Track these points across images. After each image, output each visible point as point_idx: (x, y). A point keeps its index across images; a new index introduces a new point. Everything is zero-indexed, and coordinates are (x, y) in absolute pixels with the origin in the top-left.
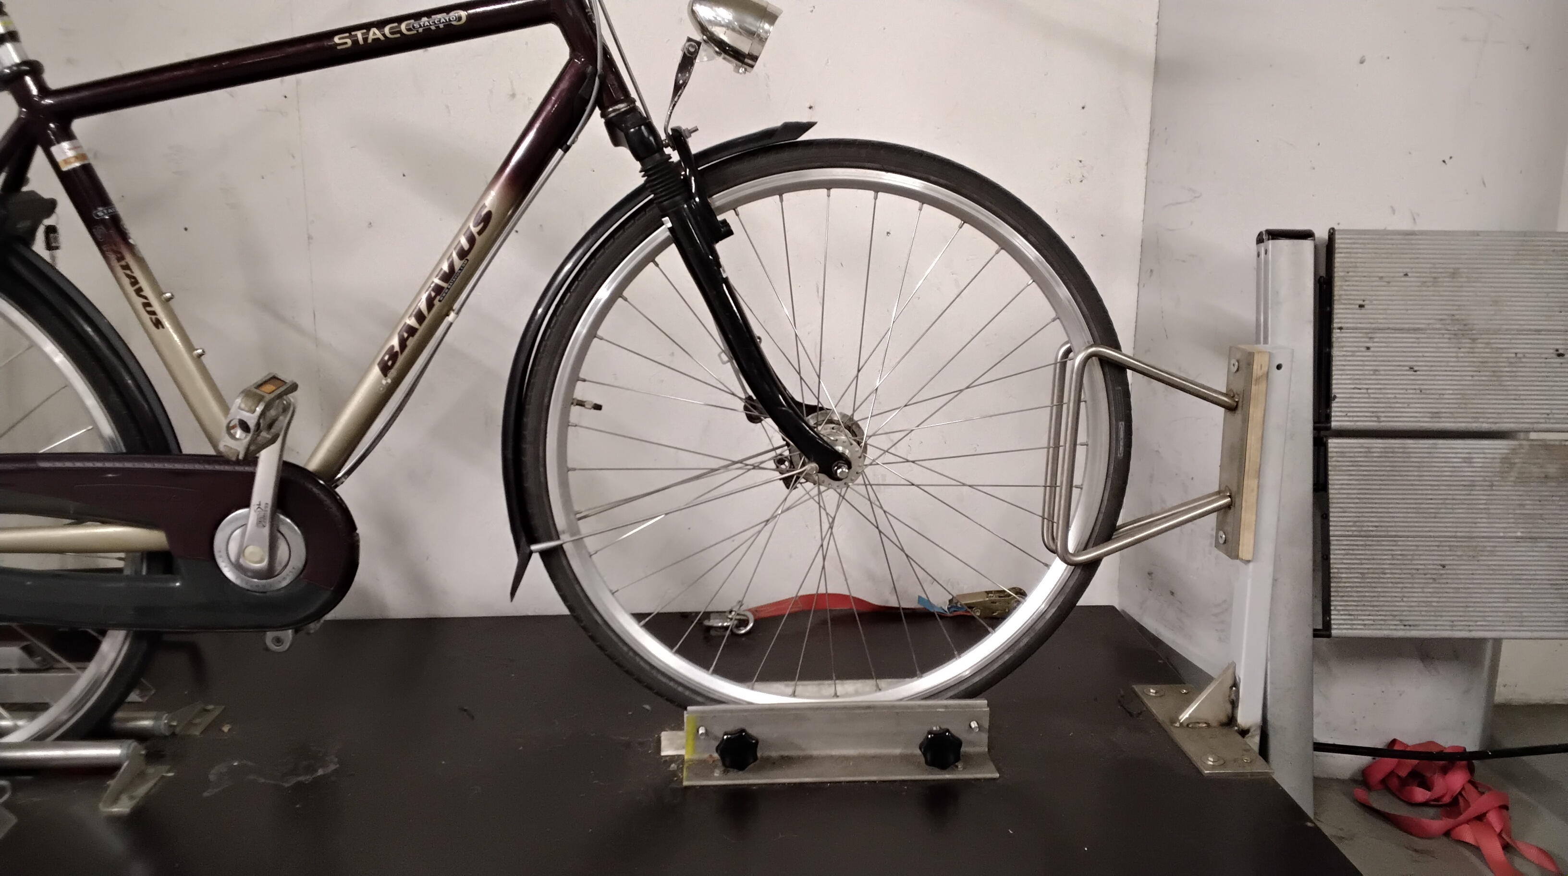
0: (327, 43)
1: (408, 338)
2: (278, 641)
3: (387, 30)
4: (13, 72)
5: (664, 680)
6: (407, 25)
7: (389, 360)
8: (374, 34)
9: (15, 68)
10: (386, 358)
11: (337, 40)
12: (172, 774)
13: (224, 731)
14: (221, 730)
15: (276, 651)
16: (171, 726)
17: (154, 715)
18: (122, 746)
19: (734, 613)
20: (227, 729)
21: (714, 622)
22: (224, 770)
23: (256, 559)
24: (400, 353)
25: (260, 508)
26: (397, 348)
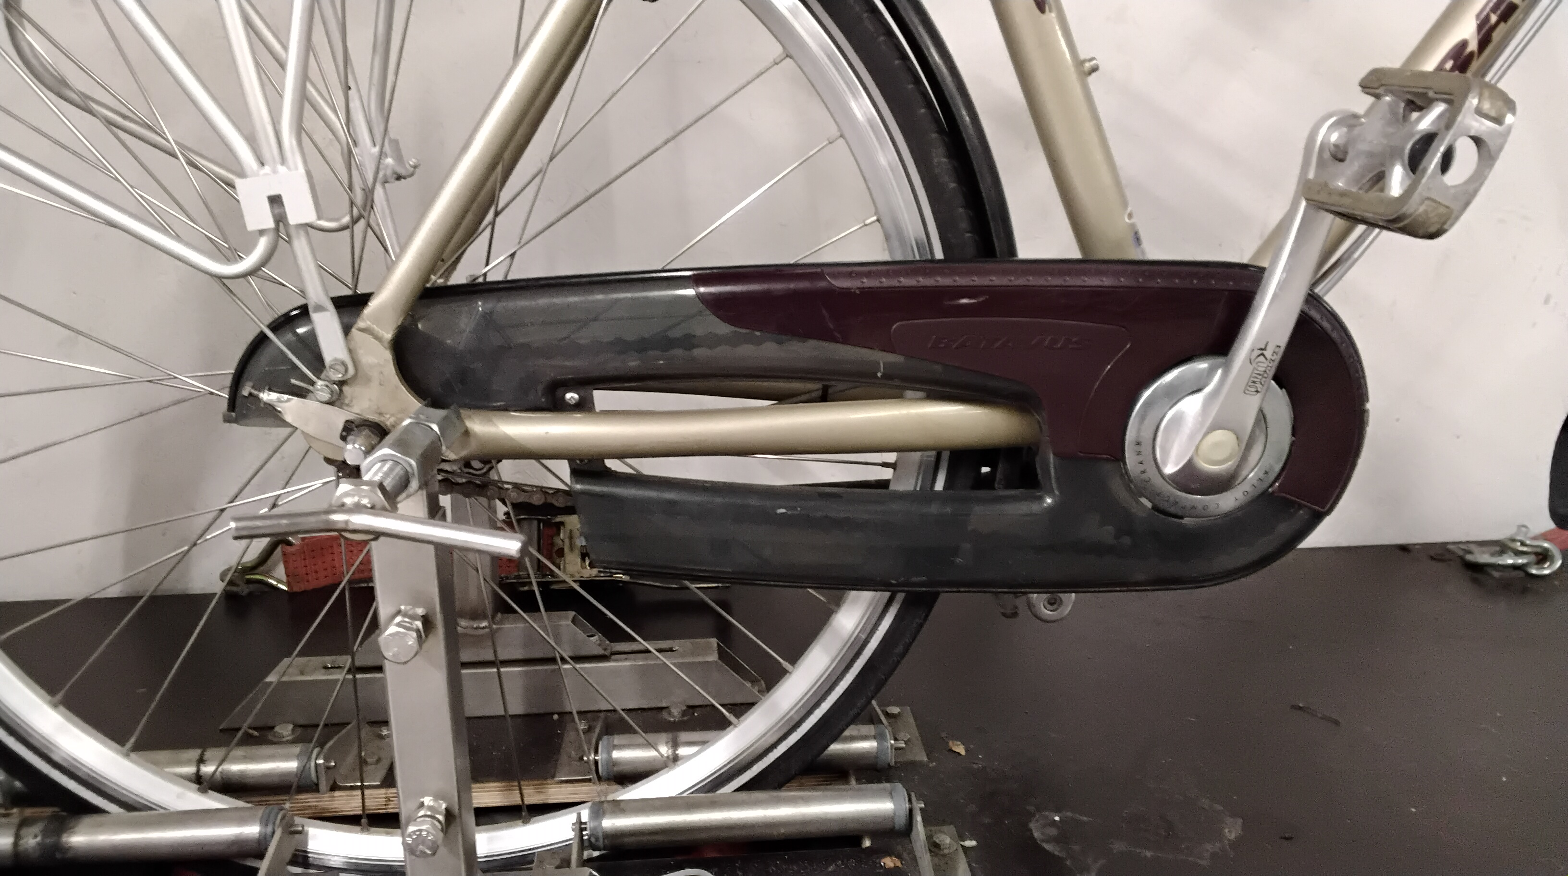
2: (1053, 606)
12: (973, 843)
13: (959, 754)
14: (951, 751)
15: (1049, 619)
16: (897, 749)
17: (873, 733)
18: (891, 795)
19: (1519, 544)
20: (961, 749)
21: (1483, 557)
22: (1053, 832)
23: (1219, 457)
24: (1475, 57)
25: (1262, 354)
26: (1473, 46)
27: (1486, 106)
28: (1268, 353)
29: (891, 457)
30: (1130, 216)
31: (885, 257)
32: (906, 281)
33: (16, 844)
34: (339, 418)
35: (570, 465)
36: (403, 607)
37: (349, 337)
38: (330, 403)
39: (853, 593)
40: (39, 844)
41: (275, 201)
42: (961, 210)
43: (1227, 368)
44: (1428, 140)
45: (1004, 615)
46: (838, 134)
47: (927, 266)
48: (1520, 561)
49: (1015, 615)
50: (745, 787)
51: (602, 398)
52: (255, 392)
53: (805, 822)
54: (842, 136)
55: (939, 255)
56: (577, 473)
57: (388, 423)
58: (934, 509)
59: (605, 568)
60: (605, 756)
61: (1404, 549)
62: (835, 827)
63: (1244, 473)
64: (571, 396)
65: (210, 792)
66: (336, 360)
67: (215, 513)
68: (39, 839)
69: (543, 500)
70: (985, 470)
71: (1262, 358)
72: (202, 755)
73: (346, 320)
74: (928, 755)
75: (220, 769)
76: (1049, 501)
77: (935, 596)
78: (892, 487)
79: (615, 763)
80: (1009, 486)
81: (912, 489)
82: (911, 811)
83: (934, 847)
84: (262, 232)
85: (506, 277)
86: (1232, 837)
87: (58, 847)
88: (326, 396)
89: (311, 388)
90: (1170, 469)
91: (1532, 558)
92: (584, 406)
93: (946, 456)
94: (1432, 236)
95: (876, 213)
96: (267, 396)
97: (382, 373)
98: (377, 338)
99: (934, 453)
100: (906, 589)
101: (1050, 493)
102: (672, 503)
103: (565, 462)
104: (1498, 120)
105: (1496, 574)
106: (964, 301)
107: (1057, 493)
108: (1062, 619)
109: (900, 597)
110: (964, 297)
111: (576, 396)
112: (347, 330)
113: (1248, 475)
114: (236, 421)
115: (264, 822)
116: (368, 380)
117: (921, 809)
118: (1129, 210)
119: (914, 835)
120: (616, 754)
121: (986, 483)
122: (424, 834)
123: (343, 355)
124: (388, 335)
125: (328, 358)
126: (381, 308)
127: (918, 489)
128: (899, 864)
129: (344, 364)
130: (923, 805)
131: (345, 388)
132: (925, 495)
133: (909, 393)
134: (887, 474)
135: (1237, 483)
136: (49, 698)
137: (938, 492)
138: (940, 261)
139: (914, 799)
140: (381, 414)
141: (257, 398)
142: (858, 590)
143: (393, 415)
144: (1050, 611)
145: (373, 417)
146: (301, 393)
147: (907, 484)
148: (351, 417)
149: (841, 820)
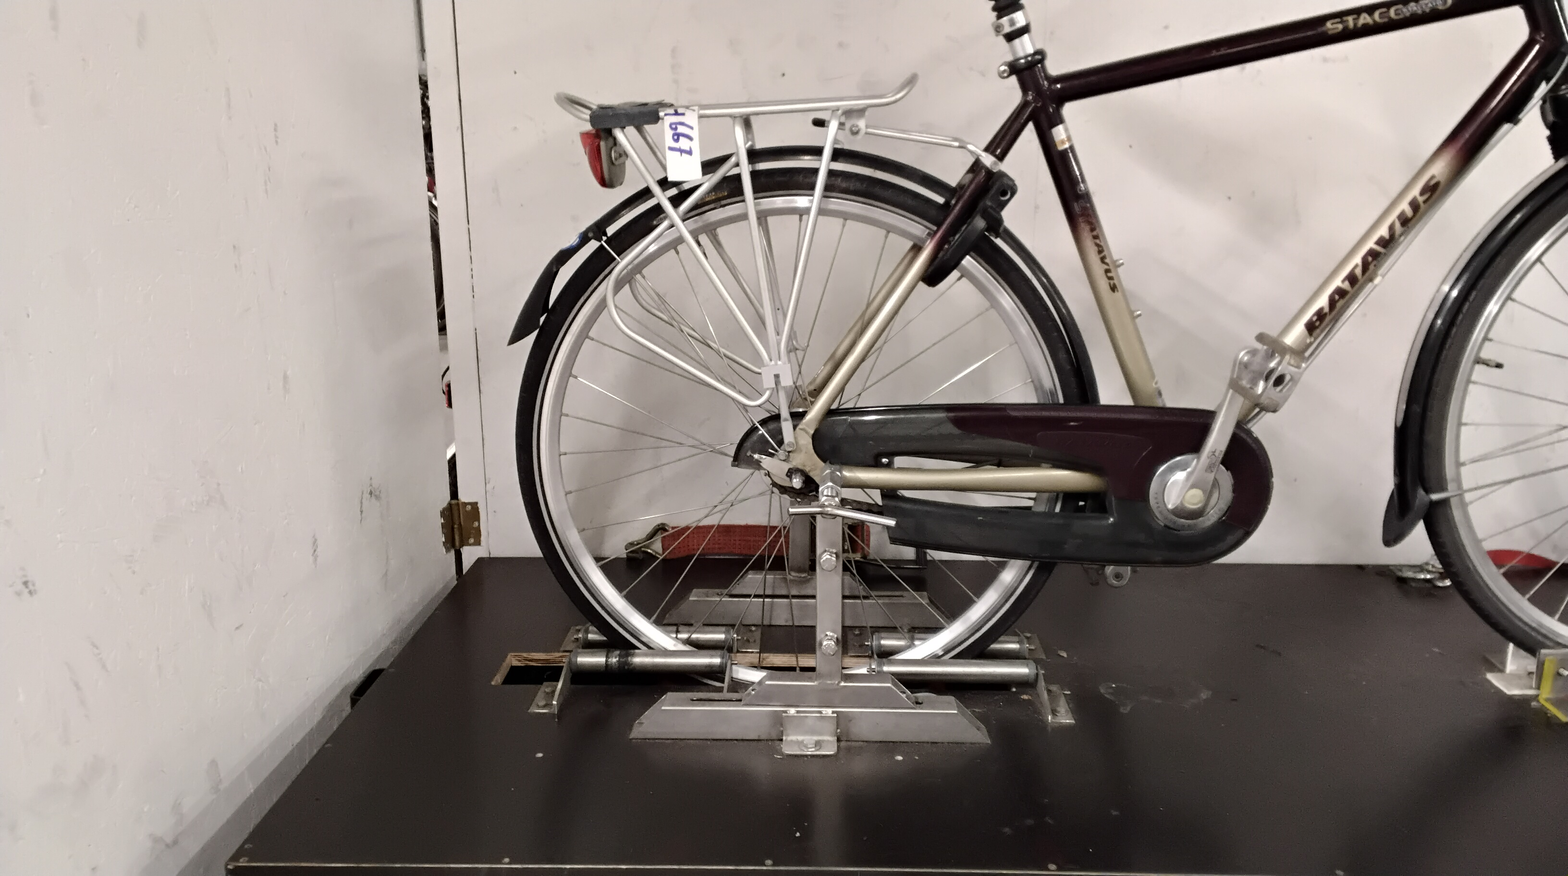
0: (1321, 30)
1: (1338, 300)
2: (1118, 576)
3: (1376, 15)
4: (1027, 62)
5: (1520, 624)
6: (1396, 10)
7: (1317, 320)
8: (1365, 18)
9: (1030, 59)
10: (1315, 318)
11: (1329, 25)
12: (1069, 693)
13: (1063, 657)
14: (1059, 655)
15: (1117, 586)
16: (1029, 649)
17: (1017, 640)
18: (1027, 666)
19: (1431, 566)
20: (1065, 655)
21: (1409, 574)
22: (1111, 691)
23: (1196, 501)
24: (1328, 314)
25: (1214, 455)
26: (1327, 310)
27: (1292, 362)
28: (1217, 454)
29: (1033, 495)
30: (1156, 383)
31: (1035, 401)
32: (1045, 414)
33: (606, 661)
34: (786, 467)
35: (881, 492)
36: (827, 549)
37: (795, 431)
38: (784, 461)
39: (1013, 561)
40: (618, 661)
41: (777, 376)
42: (1073, 379)
43: (1199, 458)
44: (1272, 371)
45: (1092, 584)
46: (1014, 342)
47: (1056, 406)
48: (1429, 576)
49: (1097, 584)
50: (953, 658)
51: (899, 461)
52: (752, 455)
53: (984, 675)
54: (1016, 343)
55: (1061, 401)
56: (884, 496)
57: (807, 470)
58: (1054, 521)
59: (893, 542)
60: (877, 643)
61: (1361, 568)
62: (999, 678)
63: (1208, 510)
64: (885, 460)
65: (688, 645)
66: (789, 442)
67: (711, 508)
68: (617, 659)
69: (868, 508)
70: (1081, 503)
71: (1213, 456)
72: (677, 629)
73: (795, 423)
74: (1046, 656)
75: (690, 635)
76: (1112, 519)
77: (1055, 564)
78: (1033, 509)
79: (880, 646)
80: (1092, 512)
81: (1044, 510)
82: (1037, 674)
83: (1049, 691)
84: (768, 389)
85: (856, 404)
86: (1204, 697)
87: (627, 663)
88: (783, 458)
89: (777, 453)
90: (1170, 506)
91: (1437, 575)
92: (889, 466)
93: (1061, 496)
94: (1274, 411)
95: (1031, 378)
96: (756, 456)
97: (807, 448)
98: (807, 432)
99: (1055, 494)
100: (1039, 560)
101: (1113, 516)
102: (927, 512)
103: (879, 490)
104: (1298, 367)
105: (1413, 584)
106: (1072, 424)
107: (1115, 515)
108: (1122, 586)
109: (1036, 564)
110: (1072, 422)
111: (887, 460)
112: (795, 427)
113: (1210, 511)
114: (737, 466)
115: (723, 658)
116: (801, 451)
117: (1043, 673)
118: (1155, 380)
119: (1039, 685)
120: (883, 642)
121: (1082, 509)
122: (831, 645)
123: (792, 440)
124: (812, 432)
125: (786, 441)
126: (811, 420)
127: (1047, 510)
128: (1030, 698)
129: (793, 444)
130: (1043, 672)
131: (790, 454)
132: (1050, 514)
133: (1043, 465)
134: (1030, 503)
135: (1205, 514)
136: (619, 593)
137: (1057, 513)
138: (1062, 404)
139: (1039, 667)
140: (804, 466)
141: (753, 457)
142: (1015, 559)
143: (809, 467)
144: (1116, 581)
145: (800, 467)
146: (771, 455)
147: (1042, 508)
148: (792, 467)
149: (1002, 675)
